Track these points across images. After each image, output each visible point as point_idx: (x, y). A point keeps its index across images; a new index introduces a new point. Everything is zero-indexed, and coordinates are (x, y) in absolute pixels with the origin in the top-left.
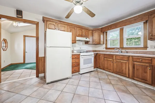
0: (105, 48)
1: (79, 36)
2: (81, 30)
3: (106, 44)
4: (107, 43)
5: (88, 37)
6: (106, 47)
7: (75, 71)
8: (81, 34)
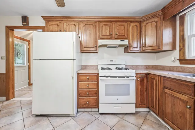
0: (180, 60)
1: (104, 37)
2: (109, 26)
3: (182, 49)
4: (184, 46)
5: (127, 39)
6: (182, 58)
7: (86, 106)
8: (108, 34)
